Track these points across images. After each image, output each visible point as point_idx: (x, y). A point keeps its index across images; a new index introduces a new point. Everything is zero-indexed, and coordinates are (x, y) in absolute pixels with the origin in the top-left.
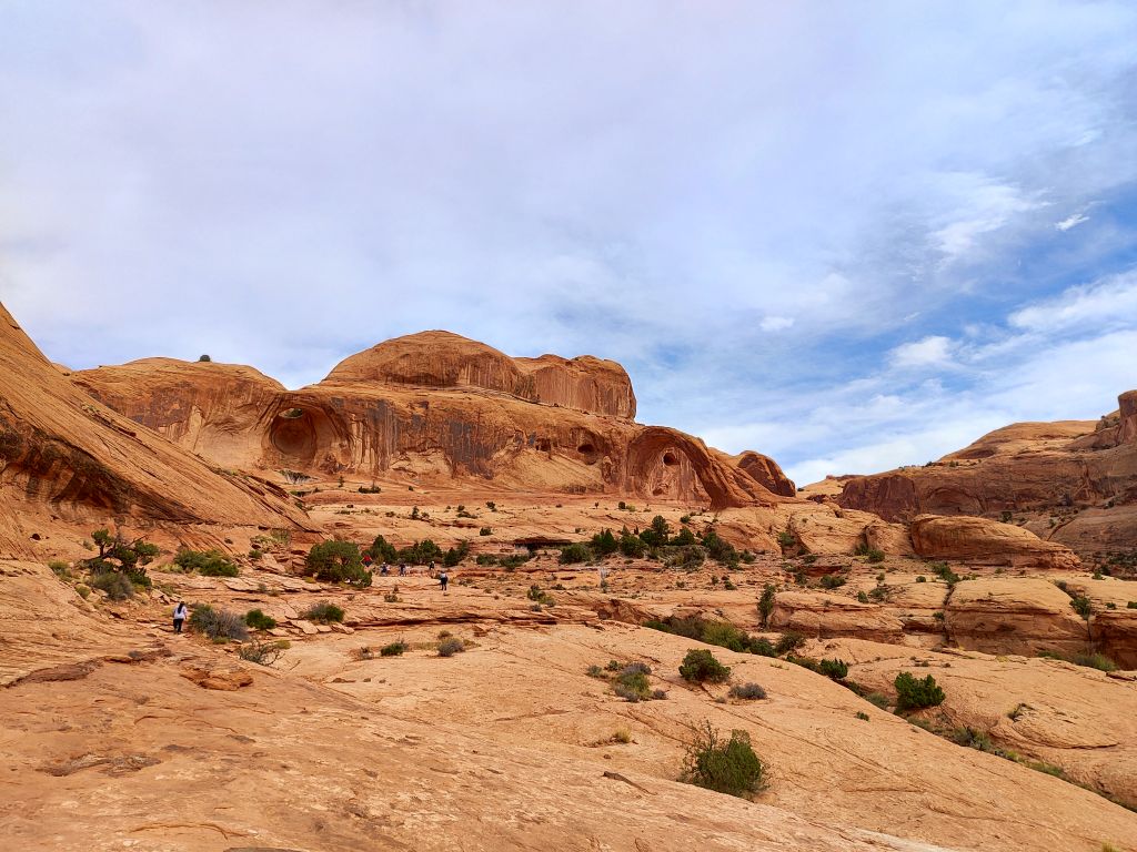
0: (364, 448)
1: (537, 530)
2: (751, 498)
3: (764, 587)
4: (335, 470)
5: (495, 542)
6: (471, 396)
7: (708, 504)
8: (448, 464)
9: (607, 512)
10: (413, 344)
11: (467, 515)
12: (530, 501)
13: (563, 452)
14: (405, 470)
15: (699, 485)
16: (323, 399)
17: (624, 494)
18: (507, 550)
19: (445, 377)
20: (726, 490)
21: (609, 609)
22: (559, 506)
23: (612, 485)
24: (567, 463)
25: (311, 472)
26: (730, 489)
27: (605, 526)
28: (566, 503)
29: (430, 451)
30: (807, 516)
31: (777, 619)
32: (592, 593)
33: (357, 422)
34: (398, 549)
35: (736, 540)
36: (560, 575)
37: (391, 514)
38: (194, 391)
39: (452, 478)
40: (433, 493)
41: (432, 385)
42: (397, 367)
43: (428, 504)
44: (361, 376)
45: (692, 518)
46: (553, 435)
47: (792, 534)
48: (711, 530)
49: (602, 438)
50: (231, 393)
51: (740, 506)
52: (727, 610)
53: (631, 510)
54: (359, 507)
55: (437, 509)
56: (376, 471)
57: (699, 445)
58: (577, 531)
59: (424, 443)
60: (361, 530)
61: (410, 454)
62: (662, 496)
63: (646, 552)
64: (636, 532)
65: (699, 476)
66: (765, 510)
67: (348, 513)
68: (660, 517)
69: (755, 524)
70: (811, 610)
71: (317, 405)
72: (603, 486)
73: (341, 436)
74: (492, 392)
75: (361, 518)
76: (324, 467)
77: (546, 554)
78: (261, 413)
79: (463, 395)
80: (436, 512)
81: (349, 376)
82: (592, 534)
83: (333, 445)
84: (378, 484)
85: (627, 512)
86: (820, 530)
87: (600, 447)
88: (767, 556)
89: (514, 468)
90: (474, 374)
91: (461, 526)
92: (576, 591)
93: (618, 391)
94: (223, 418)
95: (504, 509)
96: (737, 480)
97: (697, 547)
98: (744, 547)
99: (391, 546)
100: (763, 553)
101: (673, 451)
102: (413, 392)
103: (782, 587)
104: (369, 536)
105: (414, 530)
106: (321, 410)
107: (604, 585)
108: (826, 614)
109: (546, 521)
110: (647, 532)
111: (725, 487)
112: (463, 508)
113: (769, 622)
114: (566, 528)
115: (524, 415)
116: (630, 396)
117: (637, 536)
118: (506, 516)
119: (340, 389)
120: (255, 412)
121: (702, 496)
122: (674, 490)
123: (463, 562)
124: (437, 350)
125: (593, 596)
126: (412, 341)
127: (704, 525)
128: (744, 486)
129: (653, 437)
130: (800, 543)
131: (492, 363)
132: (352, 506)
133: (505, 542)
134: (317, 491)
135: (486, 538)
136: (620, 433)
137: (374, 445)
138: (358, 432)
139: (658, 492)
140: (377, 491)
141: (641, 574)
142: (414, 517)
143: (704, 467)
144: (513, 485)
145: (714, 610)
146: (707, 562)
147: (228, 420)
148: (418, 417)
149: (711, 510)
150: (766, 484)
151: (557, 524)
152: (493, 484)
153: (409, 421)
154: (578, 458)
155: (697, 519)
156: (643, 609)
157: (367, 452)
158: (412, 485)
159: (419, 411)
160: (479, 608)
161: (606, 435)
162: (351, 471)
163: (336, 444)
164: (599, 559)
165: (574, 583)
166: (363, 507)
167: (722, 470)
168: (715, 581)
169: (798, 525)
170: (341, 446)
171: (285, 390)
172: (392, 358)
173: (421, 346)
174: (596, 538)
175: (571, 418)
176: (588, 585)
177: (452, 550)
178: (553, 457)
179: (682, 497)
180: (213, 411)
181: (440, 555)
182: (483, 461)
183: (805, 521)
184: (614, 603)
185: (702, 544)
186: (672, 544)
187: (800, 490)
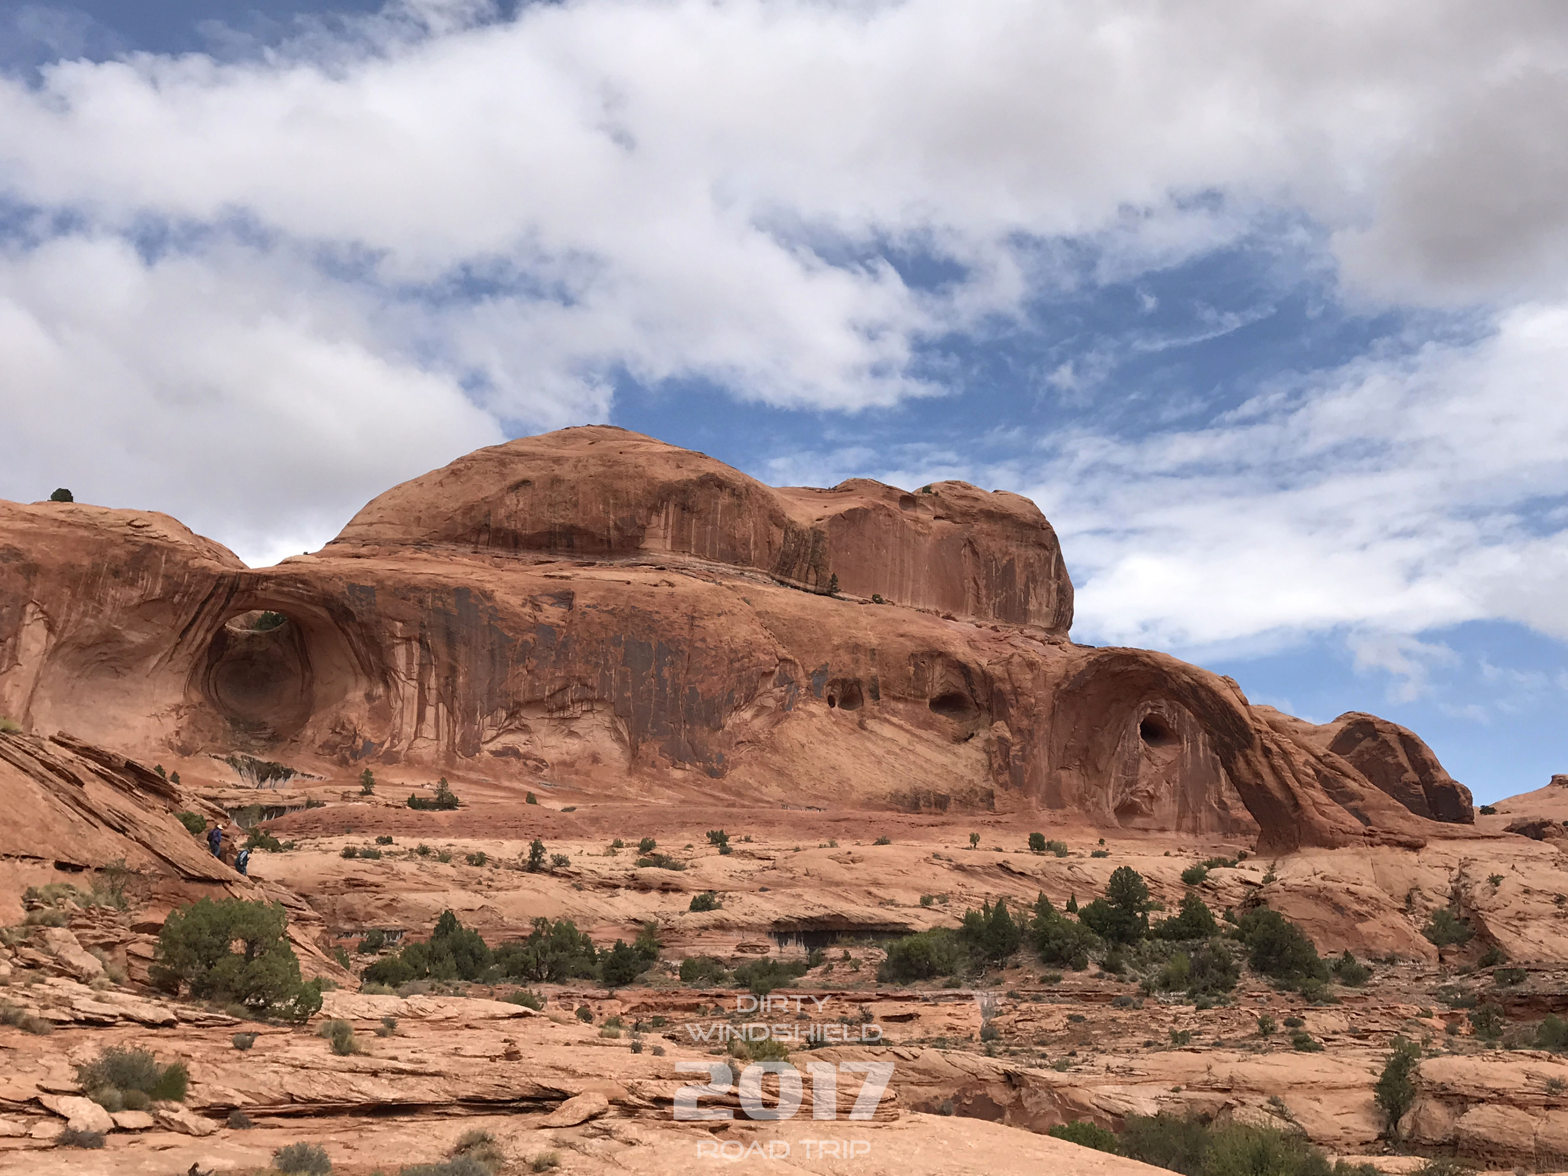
0: (423, 703)
1: (828, 901)
2: (1356, 823)
3: (1393, 1044)
4: (355, 754)
5: (722, 926)
6: (676, 578)
7: (1253, 839)
8: (620, 739)
9: (999, 858)
10: (541, 457)
11: (660, 861)
12: (810, 829)
13: (895, 713)
14: (516, 753)
15: (1230, 796)
16: (329, 587)
17: (1044, 815)
18: (753, 948)
19: (613, 533)
20: (1297, 806)
21: (1001, 1095)
22: (882, 842)
23: (1014, 792)
24: (903, 739)
25: (299, 761)
26: (1306, 802)
27: (994, 892)
28: (902, 835)
29: (578, 709)
30: (1501, 869)
31: (1423, 1126)
32: (956, 1056)
33: (408, 640)
34: (492, 943)
35: (1324, 929)
36: (879, 1009)
37: (479, 860)
38: (31, 570)
39: (630, 772)
40: (582, 808)
41: (584, 552)
42: (502, 512)
43: (569, 836)
44: (418, 532)
45: (1214, 872)
46: (866, 671)
47: (1463, 913)
48: (1257, 902)
49: (987, 678)
50: (116, 573)
51: (1332, 845)
52: (1296, 1102)
53: (1061, 851)
54: (404, 842)
55: (590, 847)
56: (450, 757)
57: (1228, 694)
58: (926, 902)
59: (563, 689)
60: (404, 895)
61: (530, 718)
62: (1138, 821)
63: (1092, 955)
64: (1072, 907)
65: (1230, 772)
66: (1399, 855)
67: (376, 855)
68: (1128, 869)
69: (1367, 889)
70: (1511, 1102)
71: (312, 601)
72: (991, 795)
73: (369, 675)
74: (723, 567)
75: (408, 867)
76: (329, 747)
77: (847, 958)
78: (185, 620)
79: (653, 577)
80: (586, 854)
81: (390, 533)
82: (962, 909)
83: (350, 696)
84: (452, 787)
85: (1050, 857)
86: (1534, 905)
87: (981, 699)
88: (1402, 967)
89: (775, 750)
90: (680, 525)
91: (644, 887)
92: (916, 1051)
93: (1028, 565)
94: (96, 631)
95: (748, 847)
96: (1323, 779)
97: (1221, 943)
98: (1343, 944)
99: (474, 937)
100: (1391, 960)
101: (1165, 710)
102: (538, 571)
103: (1438, 1044)
104: (423, 911)
105: (533, 895)
106: (323, 613)
107: (989, 1034)
108: (1551, 1113)
109: (847, 876)
110: (1096, 905)
111: (1294, 797)
112: (652, 845)
113: (1405, 1133)
114: (901, 897)
115: (798, 623)
116: (1058, 577)
117: (1075, 918)
118: (753, 865)
119: (367, 563)
120: (170, 619)
121: (1237, 821)
122: (1168, 806)
123: (647, 975)
124: (593, 470)
125: (958, 1061)
126: (540, 450)
127: (1240, 890)
128: (1342, 796)
129: (1115, 675)
130: (1485, 936)
131: (724, 499)
132: (389, 841)
133: (748, 928)
134: (310, 804)
135: (705, 917)
136: (1031, 665)
137: (447, 696)
138: (409, 663)
139: (1126, 810)
140: (447, 802)
141: (1079, 1008)
142: (534, 866)
143: (1242, 748)
144: (774, 791)
145: (1262, 1100)
146: (1249, 981)
147: (109, 638)
148: (548, 630)
149: (1260, 853)
150: (1399, 792)
151: (877, 883)
152: (725, 789)
153: (529, 637)
154: (928, 725)
155: (1224, 875)
156: (1084, 1096)
157: (430, 712)
158: (534, 791)
159: (552, 614)
160: (573, 1073)
161: (998, 671)
162: (391, 758)
163: (357, 695)
164: (976, 970)
165: (916, 1031)
166: (414, 843)
167: (1285, 755)
168: (1266, 1030)
169: (1477, 891)
170: (369, 697)
171: (244, 566)
172: (491, 489)
173: (557, 461)
174: (970, 919)
175: (912, 629)
176: (949, 1035)
177: (619, 946)
178: (871, 724)
179: (1188, 822)
180: (74, 617)
181: (593, 960)
182: (702, 733)
183: (1495, 880)
184: (1011, 1079)
185: (1234, 935)
186: (1159, 934)
187: (1486, 810)
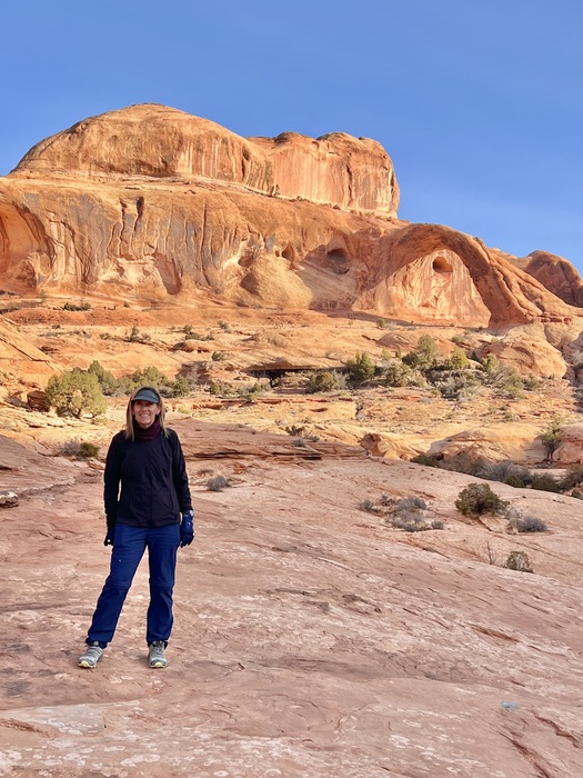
0: (68, 255)
2: (539, 311)
7: (487, 319)
9: (362, 332)
10: (121, 122)
11: (197, 337)
13: (309, 259)
15: (475, 296)
16: (15, 195)
17: (384, 310)
19: (161, 164)
20: (509, 302)
22: (305, 326)
26: (514, 301)
27: (360, 349)
28: (314, 322)
31: (565, 455)
33: (57, 223)
35: (519, 363)
36: (308, 406)
37: (106, 336)
42: (102, 153)
43: (148, 324)
46: (294, 238)
48: (489, 350)
49: (357, 241)
51: (527, 323)
52: (505, 445)
54: (67, 328)
55: (159, 329)
56: (83, 283)
58: (327, 355)
60: (72, 354)
61: (123, 262)
62: (429, 310)
65: (476, 285)
66: (556, 326)
67: (55, 335)
68: (427, 337)
69: (543, 344)
71: (7, 202)
75: (70, 341)
79: (183, 188)
80: (158, 333)
82: (345, 358)
84: (87, 299)
85: (387, 331)
87: (354, 253)
90: (197, 160)
91: (189, 350)
92: (326, 425)
93: (376, 178)
95: (239, 329)
96: (523, 289)
98: (528, 371)
99: (109, 374)
100: (551, 377)
101: (445, 255)
102: (123, 185)
105: (134, 355)
106: (13, 209)
110: (411, 355)
111: (508, 298)
112: (190, 328)
113: (555, 459)
114: (314, 352)
115: (260, 213)
117: (399, 360)
118: (241, 337)
119: (34, 182)
121: (478, 309)
126: (120, 118)
127: (479, 345)
128: (531, 297)
129: (420, 237)
132: (58, 327)
133: (241, 369)
135: (220, 364)
136: (378, 233)
137: (80, 253)
139: (424, 305)
140: (85, 308)
141: (403, 404)
142: (133, 339)
143: (483, 274)
145: (490, 445)
149: (491, 327)
150: (559, 292)
151: (304, 346)
152: (225, 300)
154: (325, 266)
155: (473, 338)
156: (407, 444)
158: (128, 301)
159: (132, 208)
161: (362, 236)
162: (53, 284)
163: (32, 252)
164: (354, 387)
165: (326, 416)
166: (71, 328)
168: (492, 412)
170: (39, 253)
173: (130, 124)
174: (350, 363)
175: (318, 215)
176: (342, 417)
182: (211, 271)
184: (372, 438)
185: (477, 368)
